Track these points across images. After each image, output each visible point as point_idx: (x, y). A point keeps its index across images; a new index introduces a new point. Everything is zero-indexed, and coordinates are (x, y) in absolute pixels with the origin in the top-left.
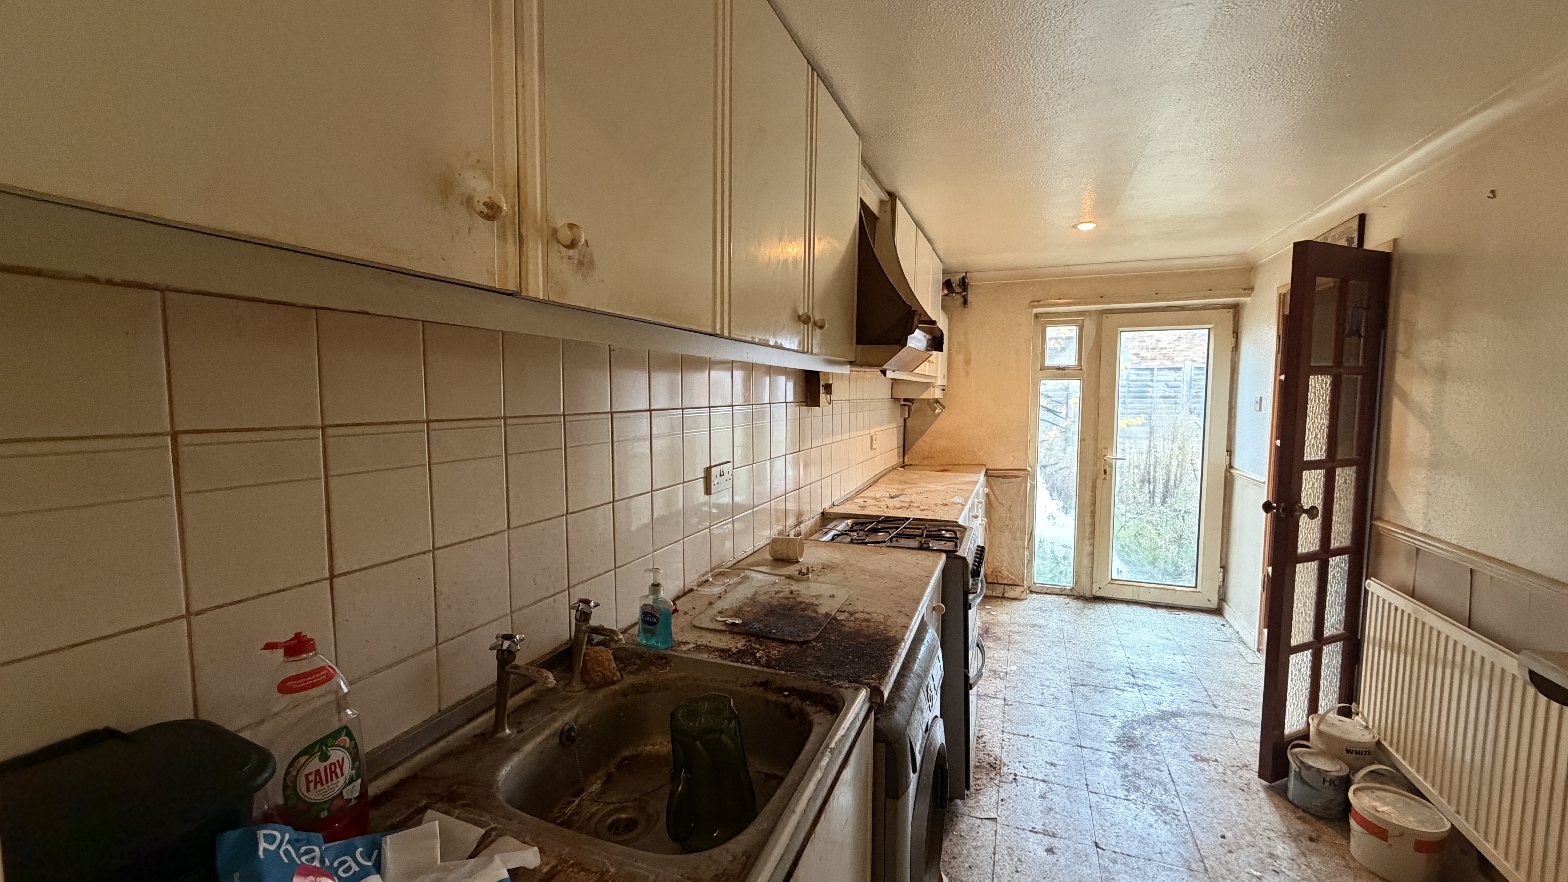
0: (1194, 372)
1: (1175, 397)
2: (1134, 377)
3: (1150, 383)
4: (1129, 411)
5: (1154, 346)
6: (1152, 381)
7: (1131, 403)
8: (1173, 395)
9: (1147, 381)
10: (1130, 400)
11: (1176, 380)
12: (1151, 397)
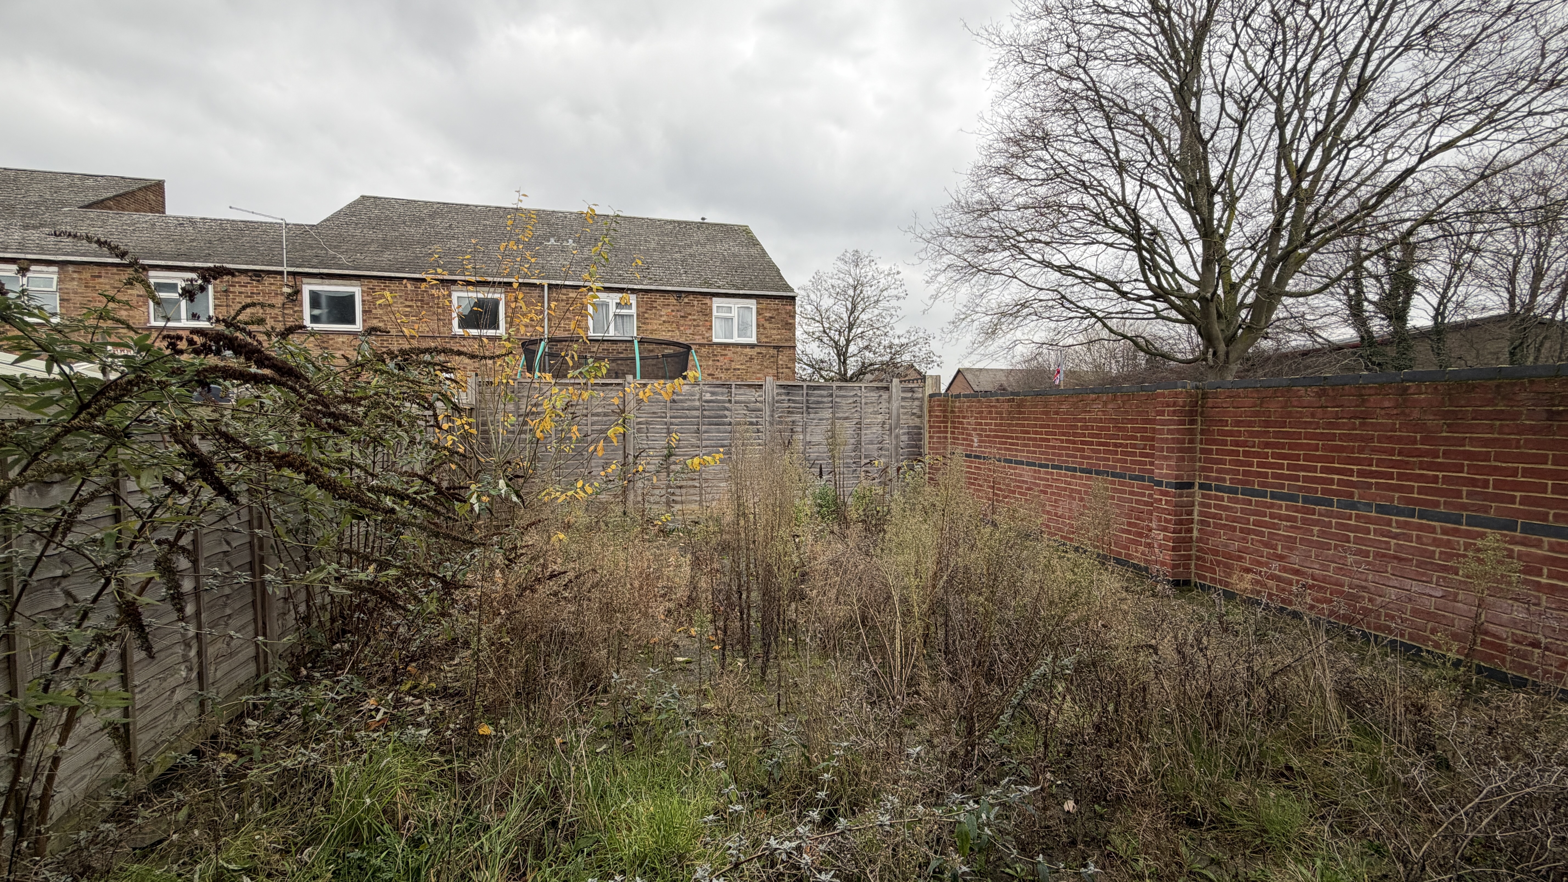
0: (776, 391)
1: (757, 423)
2: (708, 397)
3: (727, 405)
4: (705, 443)
5: (727, 366)
6: (730, 401)
7: (706, 432)
8: (754, 420)
9: (724, 402)
10: (704, 428)
11: (757, 401)
12: (730, 424)
